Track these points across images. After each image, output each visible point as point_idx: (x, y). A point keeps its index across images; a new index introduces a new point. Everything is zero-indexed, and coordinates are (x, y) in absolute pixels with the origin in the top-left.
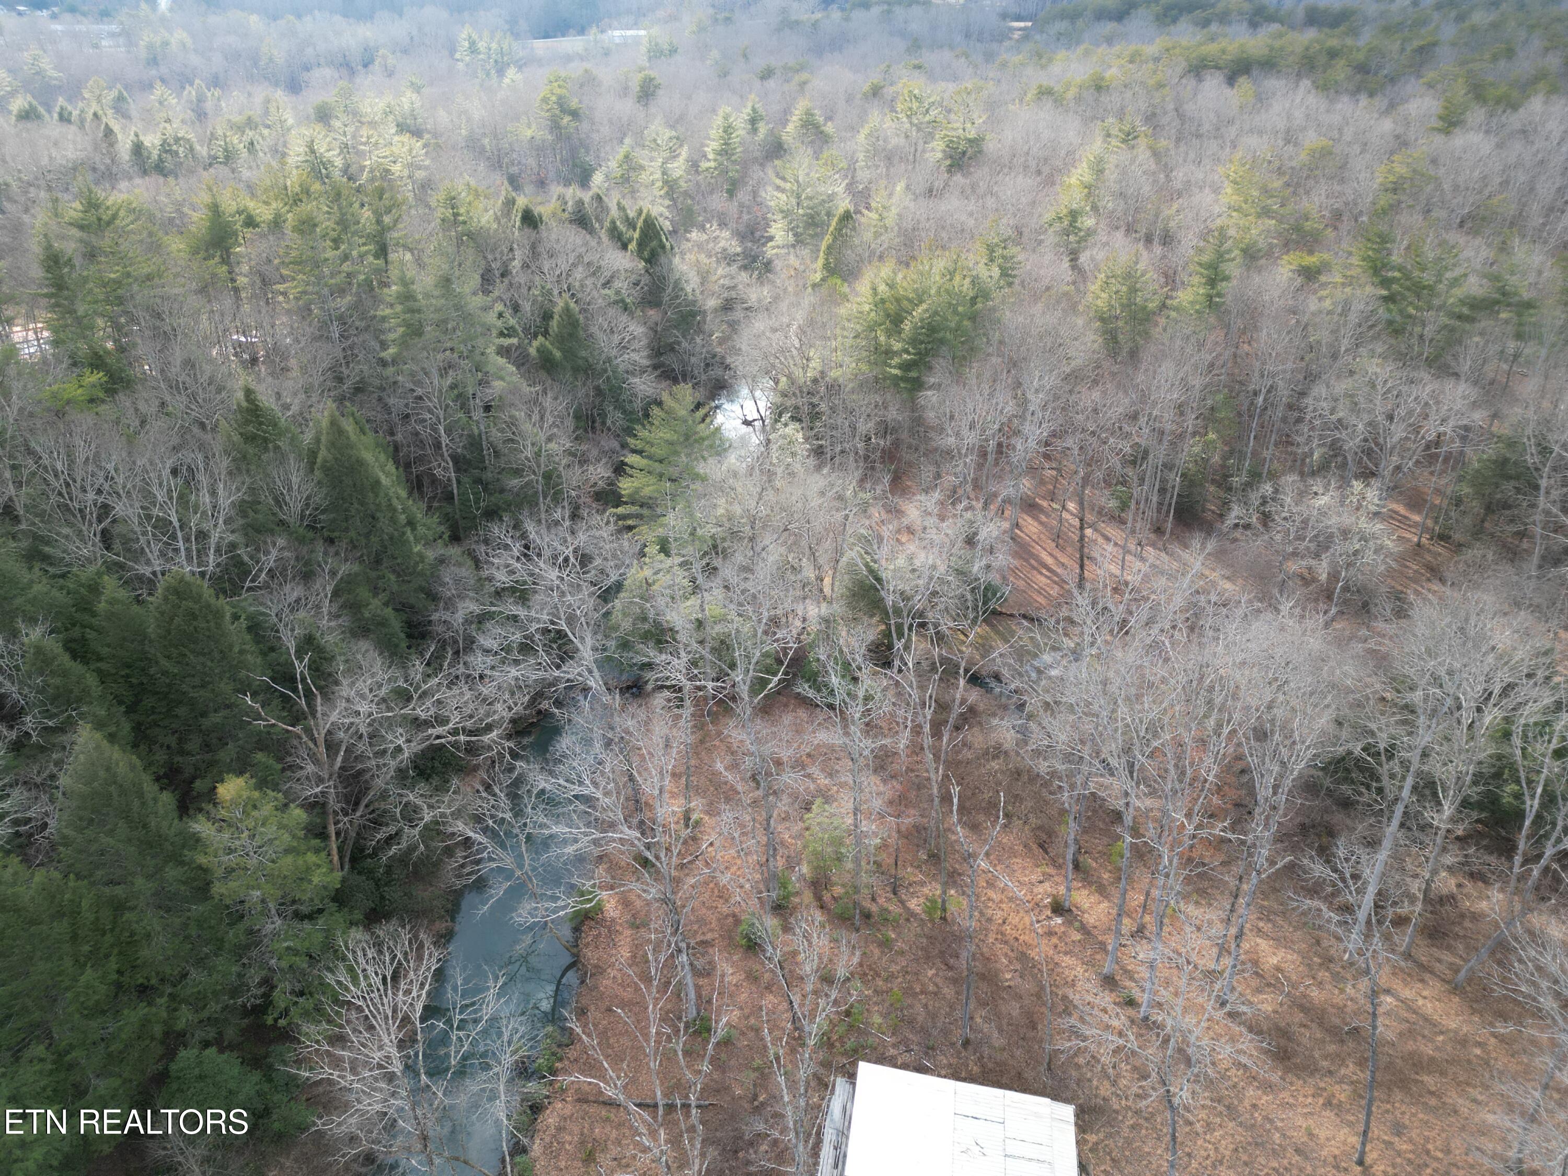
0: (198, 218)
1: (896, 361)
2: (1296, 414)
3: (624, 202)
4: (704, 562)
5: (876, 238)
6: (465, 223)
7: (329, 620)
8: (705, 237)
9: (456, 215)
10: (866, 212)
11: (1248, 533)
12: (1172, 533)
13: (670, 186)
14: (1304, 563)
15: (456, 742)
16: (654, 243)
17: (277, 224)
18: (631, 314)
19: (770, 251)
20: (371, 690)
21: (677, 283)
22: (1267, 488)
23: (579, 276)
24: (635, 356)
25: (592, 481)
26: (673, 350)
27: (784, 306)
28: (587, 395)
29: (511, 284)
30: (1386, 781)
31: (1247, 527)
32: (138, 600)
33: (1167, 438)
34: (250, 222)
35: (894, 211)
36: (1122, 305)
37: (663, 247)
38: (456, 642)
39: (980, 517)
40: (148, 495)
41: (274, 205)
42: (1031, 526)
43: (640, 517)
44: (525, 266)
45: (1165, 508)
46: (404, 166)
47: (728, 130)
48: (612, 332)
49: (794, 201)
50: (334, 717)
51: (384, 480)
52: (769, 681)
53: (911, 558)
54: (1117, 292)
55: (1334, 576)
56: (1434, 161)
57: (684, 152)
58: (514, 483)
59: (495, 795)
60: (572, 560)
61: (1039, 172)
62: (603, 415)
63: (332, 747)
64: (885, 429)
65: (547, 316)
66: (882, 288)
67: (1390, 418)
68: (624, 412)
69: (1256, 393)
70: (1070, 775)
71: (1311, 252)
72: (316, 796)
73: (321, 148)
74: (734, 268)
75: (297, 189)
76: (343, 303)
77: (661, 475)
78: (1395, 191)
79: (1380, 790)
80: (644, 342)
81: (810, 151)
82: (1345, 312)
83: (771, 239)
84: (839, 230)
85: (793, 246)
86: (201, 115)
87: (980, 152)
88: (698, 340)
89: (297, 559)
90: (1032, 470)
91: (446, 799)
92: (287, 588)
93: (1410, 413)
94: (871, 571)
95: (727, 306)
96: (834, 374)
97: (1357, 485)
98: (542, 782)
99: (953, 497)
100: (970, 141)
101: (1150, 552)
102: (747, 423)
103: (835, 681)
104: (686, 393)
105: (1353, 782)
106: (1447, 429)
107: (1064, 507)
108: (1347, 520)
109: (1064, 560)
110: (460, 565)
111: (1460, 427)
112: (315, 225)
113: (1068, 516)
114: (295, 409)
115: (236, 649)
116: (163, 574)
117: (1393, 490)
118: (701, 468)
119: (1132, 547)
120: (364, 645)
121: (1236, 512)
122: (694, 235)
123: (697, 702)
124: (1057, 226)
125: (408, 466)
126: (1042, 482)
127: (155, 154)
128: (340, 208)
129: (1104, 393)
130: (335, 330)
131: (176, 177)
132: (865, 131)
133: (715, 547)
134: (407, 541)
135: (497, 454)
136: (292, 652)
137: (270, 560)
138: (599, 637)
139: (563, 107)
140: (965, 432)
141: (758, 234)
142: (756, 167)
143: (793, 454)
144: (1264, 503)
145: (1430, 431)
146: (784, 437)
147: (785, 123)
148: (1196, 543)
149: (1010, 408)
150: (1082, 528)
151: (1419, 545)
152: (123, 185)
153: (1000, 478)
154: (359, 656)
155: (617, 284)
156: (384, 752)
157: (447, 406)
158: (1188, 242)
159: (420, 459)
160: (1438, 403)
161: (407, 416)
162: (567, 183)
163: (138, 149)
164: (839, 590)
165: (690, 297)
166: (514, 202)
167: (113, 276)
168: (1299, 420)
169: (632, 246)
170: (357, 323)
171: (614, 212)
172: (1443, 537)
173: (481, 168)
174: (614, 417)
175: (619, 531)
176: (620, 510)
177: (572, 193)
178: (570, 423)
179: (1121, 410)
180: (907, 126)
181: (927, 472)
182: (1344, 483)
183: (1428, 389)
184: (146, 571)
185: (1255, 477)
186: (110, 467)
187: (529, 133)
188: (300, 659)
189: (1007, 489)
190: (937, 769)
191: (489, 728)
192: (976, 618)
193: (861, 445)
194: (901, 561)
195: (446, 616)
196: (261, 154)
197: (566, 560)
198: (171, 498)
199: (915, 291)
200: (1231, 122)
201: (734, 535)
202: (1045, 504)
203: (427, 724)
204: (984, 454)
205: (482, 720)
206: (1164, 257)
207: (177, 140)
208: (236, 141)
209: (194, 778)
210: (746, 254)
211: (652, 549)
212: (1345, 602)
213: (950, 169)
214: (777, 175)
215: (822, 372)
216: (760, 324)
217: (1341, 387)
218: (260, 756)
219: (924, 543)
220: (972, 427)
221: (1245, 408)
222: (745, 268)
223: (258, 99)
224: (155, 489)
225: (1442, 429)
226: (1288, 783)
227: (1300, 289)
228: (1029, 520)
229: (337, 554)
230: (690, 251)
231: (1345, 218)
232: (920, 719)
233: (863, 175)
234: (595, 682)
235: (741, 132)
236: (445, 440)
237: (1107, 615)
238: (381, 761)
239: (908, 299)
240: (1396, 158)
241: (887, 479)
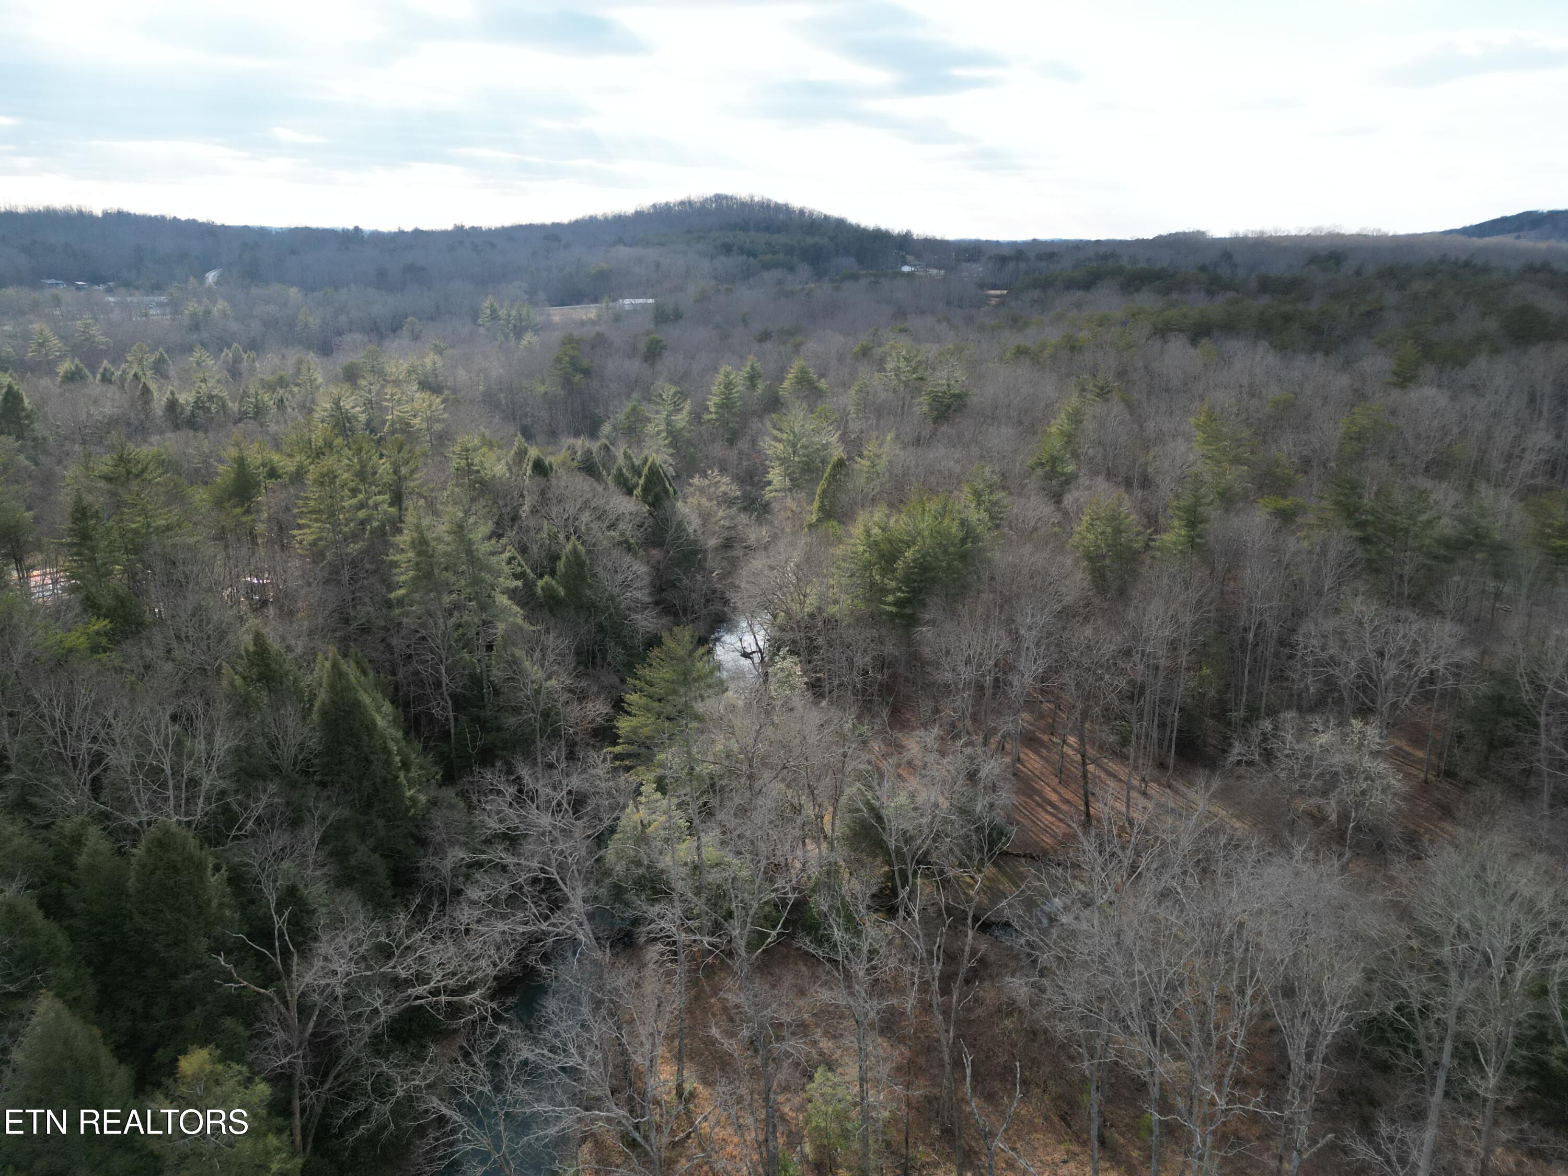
0: (224, 472)
1: (890, 598)
2: (1287, 651)
3: (629, 452)
4: (701, 802)
5: (868, 483)
6: (478, 472)
7: (314, 870)
8: (707, 482)
9: (469, 465)
10: (859, 459)
11: (1252, 770)
12: (1175, 769)
13: (674, 437)
14: (1312, 801)
15: (437, 1003)
16: (659, 488)
17: (298, 476)
18: (635, 554)
19: (768, 494)
20: (351, 947)
21: (680, 523)
22: (1267, 725)
23: (584, 520)
24: (638, 594)
25: (590, 718)
26: (674, 586)
27: (781, 545)
28: (589, 632)
29: (521, 528)
30: (1423, 1044)
31: (1250, 763)
32: (120, 852)
33: (1162, 674)
34: (273, 473)
35: (885, 458)
36: (1108, 546)
37: (667, 492)
38: (443, 890)
39: (979, 752)
40: (144, 744)
41: (298, 458)
42: (1033, 762)
43: (636, 756)
44: (534, 511)
45: (1166, 743)
46: (423, 420)
47: (729, 386)
48: (616, 572)
49: (790, 450)
50: (308, 978)
51: (381, 722)
52: (768, 935)
53: (912, 796)
54: (1102, 533)
55: (1344, 817)
56: (1393, 412)
57: (688, 406)
58: (511, 721)
59: (474, 1065)
60: (565, 805)
61: (1020, 423)
62: (604, 652)
63: (304, 1011)
64: (882, 663)
65: (554, 558)
66: (876, 531)
67: (1381, 654)
68: (625, 647)
69: (1245, 630)
70: (1089, 1037)
71: (1284, 496)
72: (282, 1067)
73: (347, 404)
74: (734, 510)
75: (321, 443)
76: (354, 548)
77: (659, 716)
78: (1359, 439)
79: (1419, 1054)
80: (647, 580)
81: (805, 405)
82: (1323, 553)
83: (769, 483)
84: (833, 475)
85: (790, 490)
86: (234, 372)
87: (965, 406)
88: (699, 577)
89: (288, 804)
90: (1030, 704)
91: (422, 1070)
92: (274, 836)
93: (1401, 649)
94: (872, 808)
95: (728, 545)
96: (832, 609)
97: (1357, 724)
98: (526, 1052)
99: (953, 732)
100: (954, 395)
101: (1154, 788)
102: (746, 655)
103: (838, 934)
104: (686, 634)
105: (1388, 1043)
106: (1440, 665)
107: (1064, 742)
108: (1351, 759)
109: (1069, 796)
110: (451, 807)
111: (1451, 665)
112: (335, 477)
113: (1071, 753)
114: (299, 650)
115: (215, 903)
116: (149, 824)
117: (1393, 726)
118: (700, 707)
119: (1136, 782)
120: (349, 896)
121: (1237, 748)
122: (696, 480)
123: (692, 958)
124: (1039, 472)
125: (406, 705)
126: (1042, 716)
127: (188, 409)
128: (360, 462)
129: (1096, 630)
130: (345, 576)
131: (206, 431)
132: (855, 387)
133: (713, 785)
134: (400, 784)
135: (497, 692)
136: (273, 906)
137: (259, 808)
138: (591, 885)
139: (575, 366)
140: (961, 668)
141: (756, 479)
142: (755, 419)
143: (792, 688)
144: (1265, 739)
145: (1424, 666)
146: (782, 670)
147: (781, 380)
148: (1200, 782)
149: (1005, 644)
150: (1084, 764)
151: (1426, 782)
152: (155, 439)
153: (999, 713)
154: (341, 909)
155: (622, 526)
156: (360, 1015)
157: (450, 646)
158: (1166, 487)
159: (420, 699)
160: (1426, 641)
161: (410, 656)
162: (577, 434)
163: (172, 405)
164: (841, 829)
165: (692, 537)
166: (526, 452)
167: (133, 526)
168: (1291, 657)
169: (638, 491)
170: (368, 566)
171: (621, 461)
172: (1449, 774)
173: (496, 419)
174: (616, 653)
175: (615, 769)
176: (618, 749)
177: (581, 443)
178: (571, 660)
179: (1113, 647)
180: (895, 382)
181: (925, 706)
182: (1342, 723)
183: (1415, 627)
184: (133, 821)
185: (1253, 714)
186: (110, 714)
187: (543, 389)
188: (280, 913)
189: (1006, 725)
190: (947, 1031)
191: (471, 987)
192: (982, 859)
193: (858, 680)
194: (902, 799)
195: (434, 861)
196: (289, 410)
197: (559, 804)
198: (167, 746)
199: (908, 533)
200: (1197, 378)
201: (732, 773)
202: (1045, 738)
203: (407, 983)
204: (980, 687)
205: (464, 978)
206: (1144, 500)
207: (211, 398)
208: (266, 399)
209: (154, 1049)
210: (745, 497)
211: (648, 788)
212: (1359, 844)
213: (936, 420)
214: (775, 427)
215: (819, 608)
216: (758, 563)
217: (1330, 624)
218: (228, 1022)
219: (925, 780)
220: (967, 662)
221: (1236, 644)
222: (745, 509)
223: (291, 361)
224: (152, 738)
225: (1433, 667)
226: (1322, 1049)
227: (1278, 531)
228: (1031, 754)
229: (329, 798)
230: (693, 494)
231: (1314, 464)
232: (927, 976)
233: (855, 426)
234: (584, 935)
235: (740, 388)
236: (445, 680)
237: (1115, 862)
238: (355, 1026)
239: (902, 541)
240: (1356, 410)
241: (885, 713)
